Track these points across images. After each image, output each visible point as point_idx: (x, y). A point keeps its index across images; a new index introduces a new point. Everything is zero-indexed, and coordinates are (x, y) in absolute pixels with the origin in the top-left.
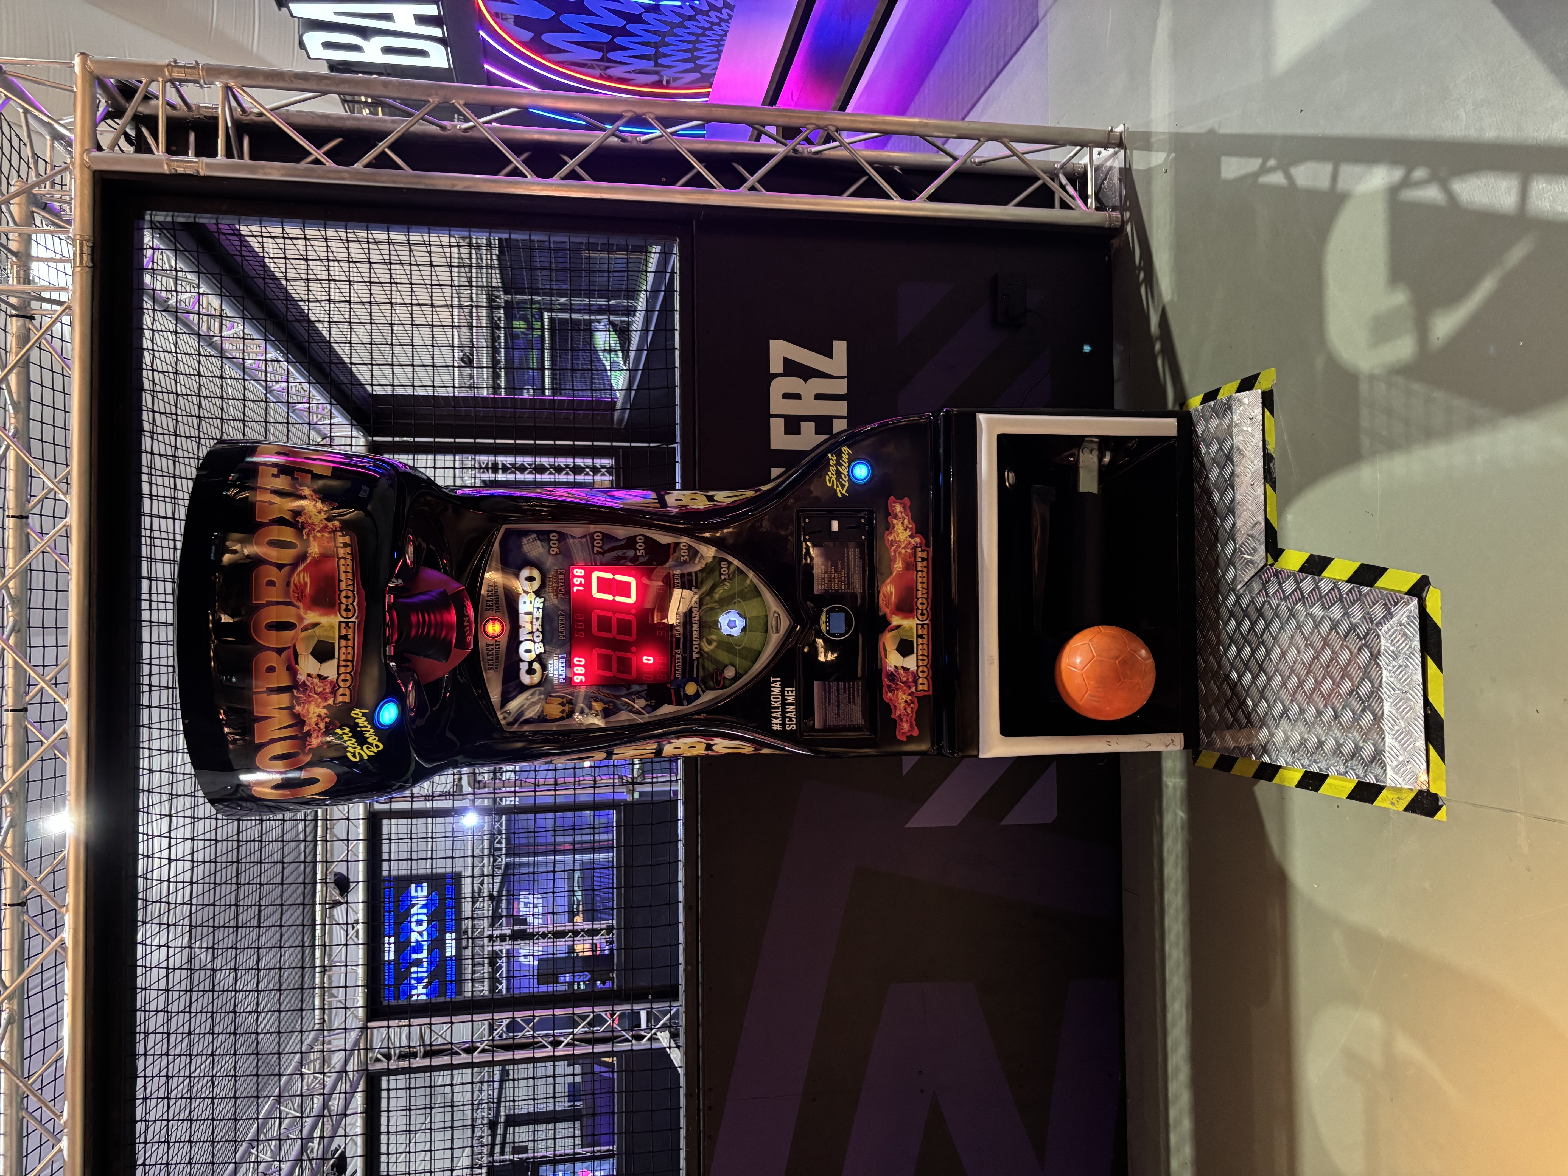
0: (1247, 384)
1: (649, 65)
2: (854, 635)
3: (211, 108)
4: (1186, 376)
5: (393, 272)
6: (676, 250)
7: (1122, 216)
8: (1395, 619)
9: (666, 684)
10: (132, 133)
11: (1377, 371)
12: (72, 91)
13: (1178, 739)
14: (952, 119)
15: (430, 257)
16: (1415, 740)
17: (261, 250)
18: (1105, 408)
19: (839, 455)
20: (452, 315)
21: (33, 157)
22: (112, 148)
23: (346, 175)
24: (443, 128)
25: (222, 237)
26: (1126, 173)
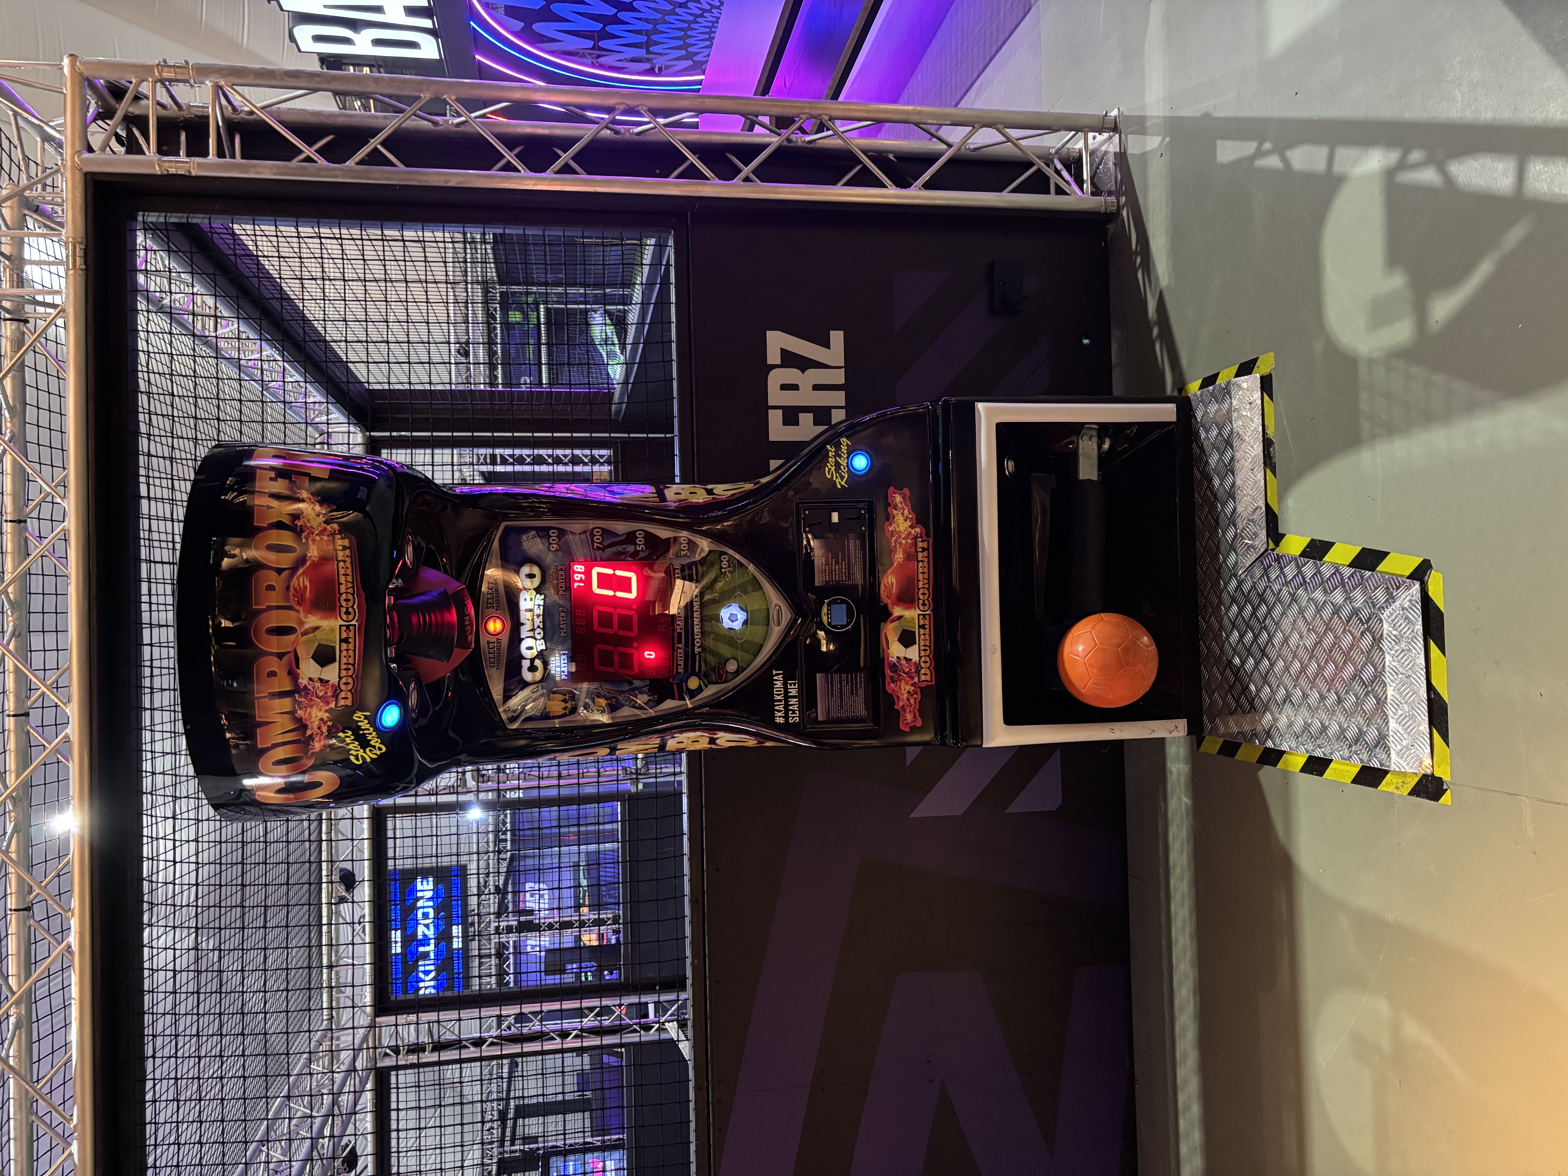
0: (1245, 369)
1: (641, 53)
2: (857, 625)
3: (202, 107)
4: (1184, 361)
5: (387, 267)
6: (671, 243)
7: (1118, 201)
8: (1397, 603)
9: (669, 679)
10: (123, 133)
11: (1375, 355)
12: (63, 93)
13: (1182, 725)
14: (946, 106)
15: (425, 252)
16: (1419, 724)
17: (255, 248)
18: (1104, 395)
19: (838, 446)
20: (448, 310)
21: (24, 159)
22: (103, 149)
23: (339, 173)
24: (435, 123)
25: (215, 236)
26: (1121, 157)
